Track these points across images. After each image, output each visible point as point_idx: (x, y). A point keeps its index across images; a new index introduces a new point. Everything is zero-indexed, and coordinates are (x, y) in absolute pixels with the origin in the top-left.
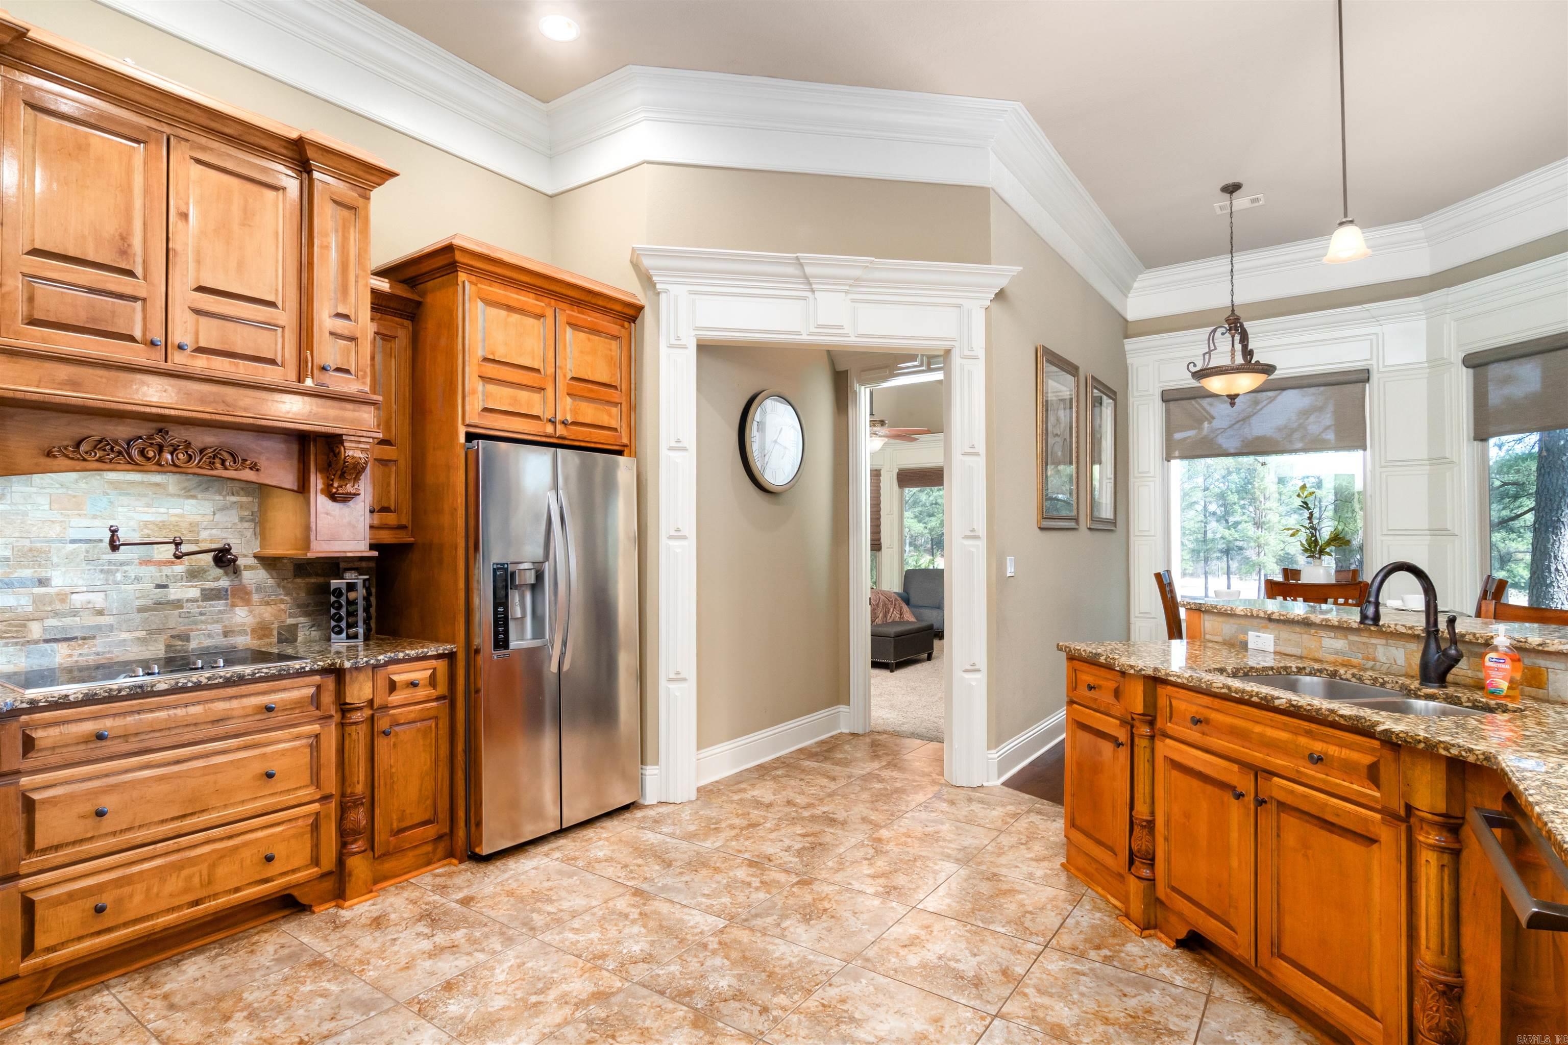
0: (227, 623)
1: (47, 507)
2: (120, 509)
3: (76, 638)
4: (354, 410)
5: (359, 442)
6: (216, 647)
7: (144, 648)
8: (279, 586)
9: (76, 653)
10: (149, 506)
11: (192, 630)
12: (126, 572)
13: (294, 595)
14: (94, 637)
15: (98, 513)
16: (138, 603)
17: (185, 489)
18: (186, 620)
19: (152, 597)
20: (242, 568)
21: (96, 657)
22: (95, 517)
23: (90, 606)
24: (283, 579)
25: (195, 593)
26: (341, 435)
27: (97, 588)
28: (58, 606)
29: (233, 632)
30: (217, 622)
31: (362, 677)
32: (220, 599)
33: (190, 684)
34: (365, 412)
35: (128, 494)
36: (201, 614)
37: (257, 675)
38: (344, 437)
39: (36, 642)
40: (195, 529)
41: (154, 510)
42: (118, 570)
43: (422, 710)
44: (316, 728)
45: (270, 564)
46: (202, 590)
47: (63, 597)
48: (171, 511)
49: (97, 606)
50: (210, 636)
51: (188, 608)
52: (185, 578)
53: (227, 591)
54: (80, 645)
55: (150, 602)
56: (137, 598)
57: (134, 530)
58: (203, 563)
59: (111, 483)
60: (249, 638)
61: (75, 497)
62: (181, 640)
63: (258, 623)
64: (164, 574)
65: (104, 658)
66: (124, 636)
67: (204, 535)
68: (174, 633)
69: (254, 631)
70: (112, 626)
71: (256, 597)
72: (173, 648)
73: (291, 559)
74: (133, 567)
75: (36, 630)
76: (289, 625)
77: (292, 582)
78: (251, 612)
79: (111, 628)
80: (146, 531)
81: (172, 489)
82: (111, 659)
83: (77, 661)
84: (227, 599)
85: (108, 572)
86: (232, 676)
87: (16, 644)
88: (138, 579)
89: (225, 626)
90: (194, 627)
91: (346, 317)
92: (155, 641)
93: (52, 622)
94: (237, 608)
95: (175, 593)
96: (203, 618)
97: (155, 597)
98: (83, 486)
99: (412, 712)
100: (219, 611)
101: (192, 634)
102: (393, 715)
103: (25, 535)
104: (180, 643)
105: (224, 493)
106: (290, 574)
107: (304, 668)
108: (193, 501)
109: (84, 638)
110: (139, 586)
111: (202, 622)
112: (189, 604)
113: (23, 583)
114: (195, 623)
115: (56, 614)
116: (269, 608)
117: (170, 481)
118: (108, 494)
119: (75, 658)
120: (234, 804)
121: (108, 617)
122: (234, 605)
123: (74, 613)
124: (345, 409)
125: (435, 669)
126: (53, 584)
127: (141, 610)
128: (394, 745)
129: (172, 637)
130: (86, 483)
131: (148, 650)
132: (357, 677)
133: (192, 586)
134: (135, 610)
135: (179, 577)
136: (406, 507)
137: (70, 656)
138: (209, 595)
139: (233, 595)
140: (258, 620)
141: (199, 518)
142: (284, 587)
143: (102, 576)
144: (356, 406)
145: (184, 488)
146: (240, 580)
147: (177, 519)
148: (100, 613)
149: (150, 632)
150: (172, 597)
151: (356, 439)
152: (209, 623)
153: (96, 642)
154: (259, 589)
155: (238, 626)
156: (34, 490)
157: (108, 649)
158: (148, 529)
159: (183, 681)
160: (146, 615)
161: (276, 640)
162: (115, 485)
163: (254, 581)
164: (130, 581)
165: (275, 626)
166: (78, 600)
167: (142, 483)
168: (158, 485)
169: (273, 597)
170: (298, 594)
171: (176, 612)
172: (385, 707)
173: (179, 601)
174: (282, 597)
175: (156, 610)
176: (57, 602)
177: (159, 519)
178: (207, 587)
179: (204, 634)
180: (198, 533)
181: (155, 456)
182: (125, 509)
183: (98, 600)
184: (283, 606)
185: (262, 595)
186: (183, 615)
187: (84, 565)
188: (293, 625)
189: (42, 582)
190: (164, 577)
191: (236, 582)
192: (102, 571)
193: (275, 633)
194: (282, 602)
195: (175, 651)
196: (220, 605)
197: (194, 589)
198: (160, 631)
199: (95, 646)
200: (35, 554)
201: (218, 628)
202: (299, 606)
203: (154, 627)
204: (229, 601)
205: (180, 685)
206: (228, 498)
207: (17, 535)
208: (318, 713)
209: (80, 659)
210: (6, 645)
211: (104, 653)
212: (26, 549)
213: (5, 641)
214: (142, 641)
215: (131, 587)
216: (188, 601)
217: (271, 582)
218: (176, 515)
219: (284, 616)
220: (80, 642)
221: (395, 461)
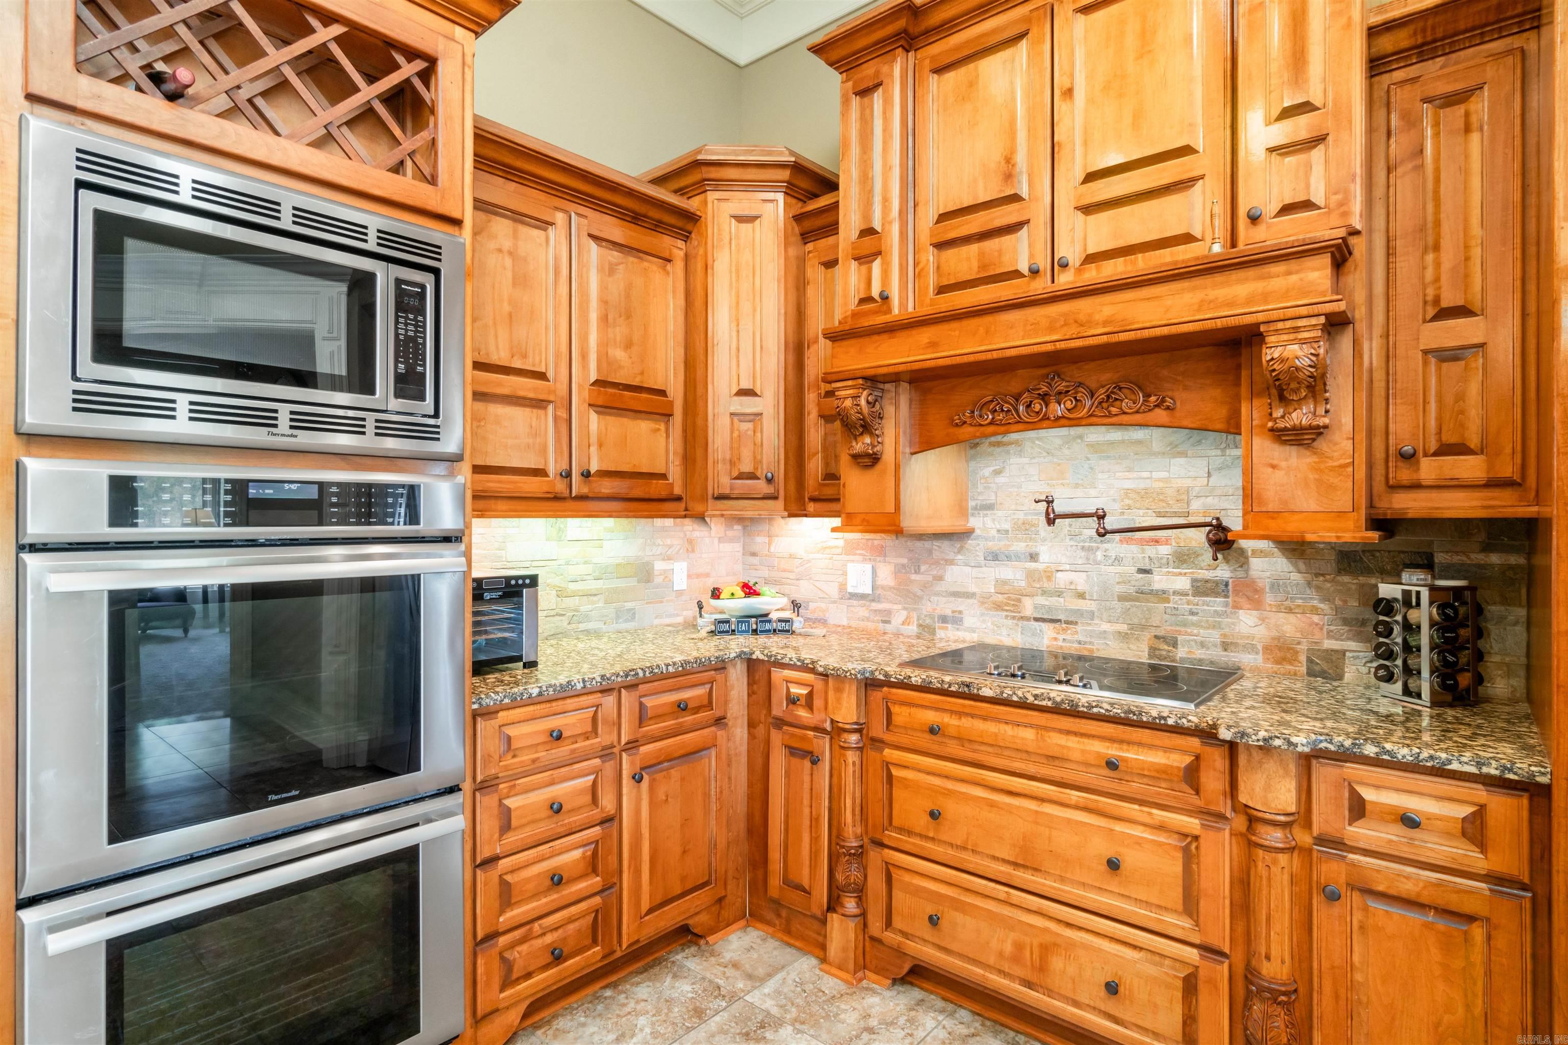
0: (1227, 630)
1: (1036, 478)
2: (1100, 476)
3: (1059, 621)
4: (1289, 273)
5: (1296, 329)
6: (1212, 663)
7: (1125, 646)
8: (1309, 584)
9: (1061, 637)
10: (1130, 470)
11: (1180, 633)
12: (1106, 550)
13: (1338, 602)
14: (1076, 623)
15: (1080, 482)
16: (1120, 589)
17: (1174, 446)
18: (1173, 618)
19: (1133, 583)
20: (1250, 554)
21: (1076, 645)
22: (1077, 486)
23: (1072, 587)
24: (1317, 575)
25: (1183, 583)
26: (1258, 325)
27: (1079, 568)
28: (1046, 585)
29: (1236, 645)
30: (1214, 627)
31: (1271, 766)
32: (1217, 595)
33: (1015, 698)
34: (1314, 269)
35: (1108, 457)
36: (1192, 613)
37: (1095, 710)
38: (1262, 329)
39: (1027, 619)
40: (1184, 497)
41: (1135, 475)
42: (1098, 548)
43: (1439, 884)
44: (1192, 824)
45: (1294, 550)
46: (1194, 581)
47: (1049, 575)
48: (1155, 475)
49: (1079, 588)
50: (1202, 645)
51: (1176, 603)
52: (1171, 562)
53: (1227, 585)
54: (1063, 630)
55: (1132, 590)
56: (1118, 583)
57: (1114, 500)
58: (1194, 544)
59: (1091, 446)
60: (1260, 658)
61: (1059, 465)
62: (1168, 644)
63: (1273, 639)
64: (1147, 556)
65: (1085, 648)
66: (1105, 627)
67: (1196, 505)
68: (1161, 633)
69: (1267, 649)
70: (1093, 613)
71: (1269, 599)
72: (1157, 653)
73: (1331, 546)
74: (1114, 545)
75: (1028, 607)
76: (1327, 651)
77: (1332, 581)
78: (1263, 620)
79: (1092, 615)
80: (1127, 502)
81: (1156, 446)
82: (1091, 651)
83: (1061, 647)
84: (1226, 596)
85: (1090, 549)
86: (1062, 701)
87: (1014, 618)
88: (1118, 560)
89: (1225, 636)
90: (1183, 629)
91: (1306, 107)
92: (1137, 639)
93: (1041, 600)
94: (1241, 611)
95: (1160, 581)
96: (1195, 618)
97: (1137, 584)
98: (1066, 452)
99: (1408, 878)
100: (1215, 611)
101: (1180, 638)
102: (1353, 864)
103: (1019, 508)
104: (1166, 647)
105: (1223, 445)
106: (1331, 567)
107: (1165, 718)
108: (1182, 461)
109: (1067, 622)
110: (1119, 569)
111: (1193, 624)
112: (1177, 598)
113: (1018, 558)
114: (1185, 625)
115: (1044, 593)
116: (1292, 618)
117: (1155, 437)
118: (1088, 459)
119: (1060, 643)
120: (1073, 882)
121: (1089, 602)
122: (1237, 607)
123: (1059, 594)
124: (1270, 277)
125: (1482, 807)
126: (1041, 559)
127: (1122, 598)
128: (1362, 928)
129: (1156, 637)
130: (1069, 448)
131: (1129, 648)
132: (1260, 762)
133: (1181, 574)
134: (1116, 598)
135: (1164, 561)
136: (1508, 441)
137: (1056, 639)
138: (1203, 588)
139: (1237, 592)
140: (1275, 633)
141: (1188, 483)
142: (1318, 588)
143: (1083, 554)
144: (1293, 265)
145: (1171, 444)
146: (1247, 571)
147: (1161, 485)
148: (1081, 596)
149: (1132, 627)
150: (1156, 586)
151: (1289, 324)
152: (1202, 627)
153: (1079, 628)
154: (1275, 586)
155: (1243, 637)
156: (1026, 460)
157: (1088, 640)
158: (1129, 498)
159: (1008, 691)
160: (1128, 604)
161: (1304, 670)
162: (1095, 448)
163: (1268, 574)
164: (1110, 561)
165: (1304, 647)
166: (1062, 579)
167: (1123, 441)
168: (1140, 442)
169: (1299, 602)
170: (1345, 602)
171: (1161, 606)
172: (1338, 844)
173: (1164, 592)
174: (1315, 603)
175: (1137, 600)
176: (1045, 580)
177: (1142, 485)
178: (1200, 576)
179: (1195, 641)
180: (1188, 504)
181: (1041, 409)
182: (1106, 476)
183: (1081, 582)
184: (1316, 618)
185: (1281, 596)
186: (1169, 611)
187: (1068, 540)
188: (1336, 651)
189: (1033, 557)
190: (1147, 559)
191: (1240, 574)
192: (1083, 548)
193: (1303, 658)
194: (1315, 610)
195: (1160, 658)
196: (1216, 604)
197: (1183, 578)
198: (1143, 627)
199: (1077, 632)
200: (1028, 527)
201: (1215, 636)
202: (1346, 622)
203: (1136, 621)
204: (1230, 600)
205: (1005, 695)
206: (1228, 452)
207: (1013, 507)
208: (1195, 800)
209: (1064, 644)
210: (1007, 617)
211: (1085, 643)
212: (1020, 522)
213: (1005, 613)
214: (1124, 637)
215: (1111, 569)
216: (1174, 593)
217: (1296, 577)
218: (1159, 480)
219: (1318, 635)
220: (1064, 626)
221: (1482, 345)
